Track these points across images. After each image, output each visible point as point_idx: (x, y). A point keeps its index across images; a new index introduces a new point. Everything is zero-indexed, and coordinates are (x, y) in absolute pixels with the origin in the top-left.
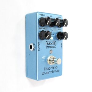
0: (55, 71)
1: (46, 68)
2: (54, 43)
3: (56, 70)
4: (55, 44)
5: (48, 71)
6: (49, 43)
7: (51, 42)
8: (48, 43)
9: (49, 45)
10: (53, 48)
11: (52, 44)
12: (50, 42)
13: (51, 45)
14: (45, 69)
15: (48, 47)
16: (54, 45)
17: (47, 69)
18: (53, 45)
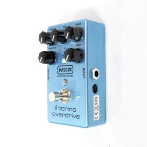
0: (72, 116)
1: (58, 107)
2: (70, 68)
3: (74, 114)
4: (71, 70)
5: (61, 112)
6: (63, 69)
7: (65, 67)
8: (60, 69)
9: (62, 73)
10: (68, 76)
11: (67, 70)
12: (63, 67)
13: (66, 72)
14: (56, 108)
15: (60, 75)
16: (70, 72)
17: (60, 108)
18: (68, 72)
